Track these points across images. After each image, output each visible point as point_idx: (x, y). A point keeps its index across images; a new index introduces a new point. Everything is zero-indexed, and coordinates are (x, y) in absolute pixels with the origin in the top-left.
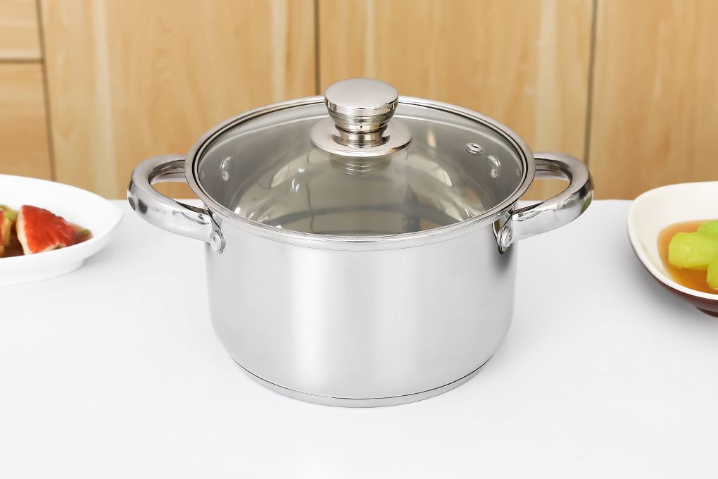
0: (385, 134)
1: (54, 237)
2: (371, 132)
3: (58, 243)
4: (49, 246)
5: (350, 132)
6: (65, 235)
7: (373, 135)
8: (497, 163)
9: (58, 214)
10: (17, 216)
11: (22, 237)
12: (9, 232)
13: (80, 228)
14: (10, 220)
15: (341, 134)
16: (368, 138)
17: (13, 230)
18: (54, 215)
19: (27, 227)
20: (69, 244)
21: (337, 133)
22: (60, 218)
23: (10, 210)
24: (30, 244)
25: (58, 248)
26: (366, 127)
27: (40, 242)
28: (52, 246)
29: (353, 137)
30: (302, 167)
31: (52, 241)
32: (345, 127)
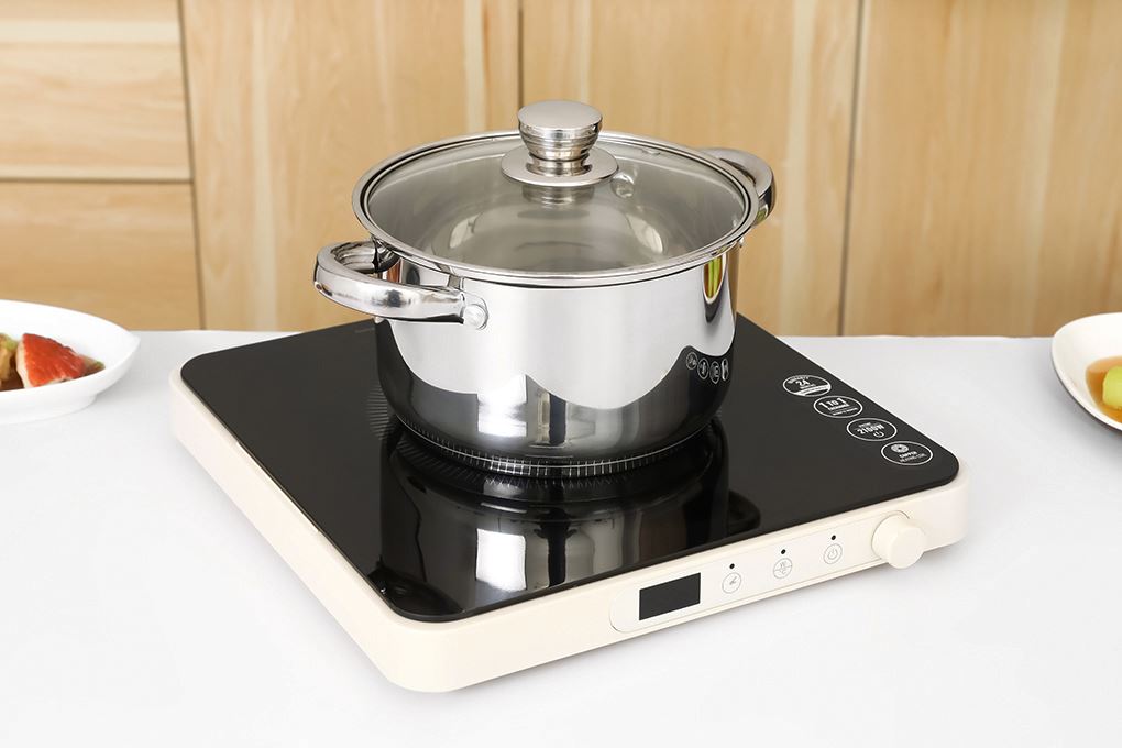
0: (587, 163)
1: (60, 369)
2: (570, 160)
3: (63, 377)
4: (52, 379)
5: (546, 160)
6: (73, 367)
7: (573, 163)
9: (65, 345)
10: (17, 347)
11: (22, 370)
12: (8, 365)
13: (92, 360)
14: (8, 349)
15: (535, 161)
16: (567, 166)
17: (13, 362)
18: (60, 345)
19: (27, 358)
20: (76, 376)
22: (68, 349)
23: (9, 339)
24: (31, 377)
25: (64, 381)
26: (565, 154)
27: (43, 375)
28: (57, 380)
29: (550, 166)
31: (57, 374)
32: (541, 153)
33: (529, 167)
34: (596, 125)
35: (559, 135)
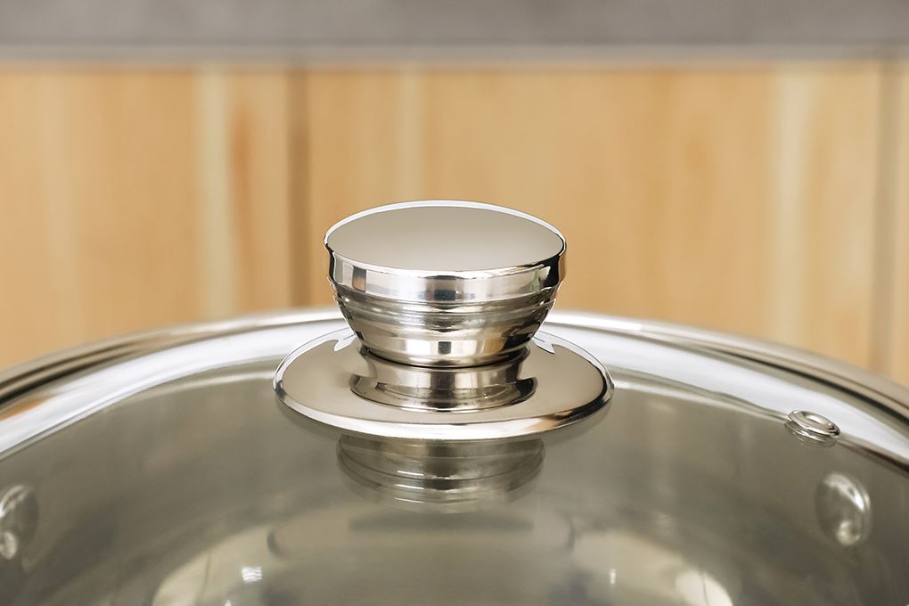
0: (525, 373)
2: (476, 366)
5: (407, 365)
8: (860, 501)
15: (373, 369)
16: (465, 382)
21: (361, 366)
29: (420, 381)
30: (252, 564)
32: (392, 347)
33: (357, 385)
34: (554, 263)
35: (442, 293)
